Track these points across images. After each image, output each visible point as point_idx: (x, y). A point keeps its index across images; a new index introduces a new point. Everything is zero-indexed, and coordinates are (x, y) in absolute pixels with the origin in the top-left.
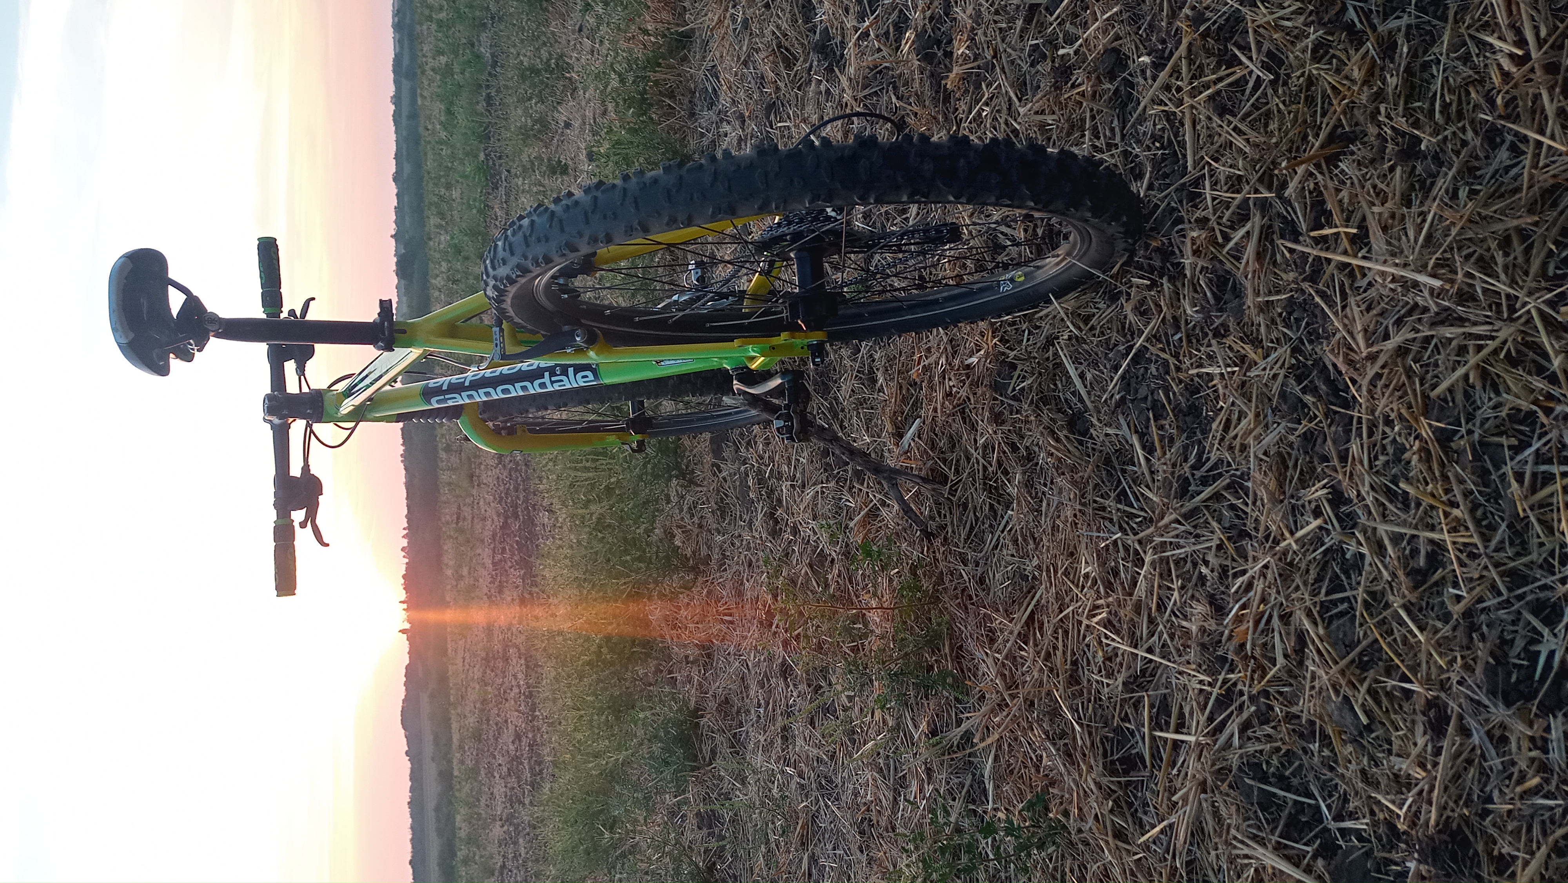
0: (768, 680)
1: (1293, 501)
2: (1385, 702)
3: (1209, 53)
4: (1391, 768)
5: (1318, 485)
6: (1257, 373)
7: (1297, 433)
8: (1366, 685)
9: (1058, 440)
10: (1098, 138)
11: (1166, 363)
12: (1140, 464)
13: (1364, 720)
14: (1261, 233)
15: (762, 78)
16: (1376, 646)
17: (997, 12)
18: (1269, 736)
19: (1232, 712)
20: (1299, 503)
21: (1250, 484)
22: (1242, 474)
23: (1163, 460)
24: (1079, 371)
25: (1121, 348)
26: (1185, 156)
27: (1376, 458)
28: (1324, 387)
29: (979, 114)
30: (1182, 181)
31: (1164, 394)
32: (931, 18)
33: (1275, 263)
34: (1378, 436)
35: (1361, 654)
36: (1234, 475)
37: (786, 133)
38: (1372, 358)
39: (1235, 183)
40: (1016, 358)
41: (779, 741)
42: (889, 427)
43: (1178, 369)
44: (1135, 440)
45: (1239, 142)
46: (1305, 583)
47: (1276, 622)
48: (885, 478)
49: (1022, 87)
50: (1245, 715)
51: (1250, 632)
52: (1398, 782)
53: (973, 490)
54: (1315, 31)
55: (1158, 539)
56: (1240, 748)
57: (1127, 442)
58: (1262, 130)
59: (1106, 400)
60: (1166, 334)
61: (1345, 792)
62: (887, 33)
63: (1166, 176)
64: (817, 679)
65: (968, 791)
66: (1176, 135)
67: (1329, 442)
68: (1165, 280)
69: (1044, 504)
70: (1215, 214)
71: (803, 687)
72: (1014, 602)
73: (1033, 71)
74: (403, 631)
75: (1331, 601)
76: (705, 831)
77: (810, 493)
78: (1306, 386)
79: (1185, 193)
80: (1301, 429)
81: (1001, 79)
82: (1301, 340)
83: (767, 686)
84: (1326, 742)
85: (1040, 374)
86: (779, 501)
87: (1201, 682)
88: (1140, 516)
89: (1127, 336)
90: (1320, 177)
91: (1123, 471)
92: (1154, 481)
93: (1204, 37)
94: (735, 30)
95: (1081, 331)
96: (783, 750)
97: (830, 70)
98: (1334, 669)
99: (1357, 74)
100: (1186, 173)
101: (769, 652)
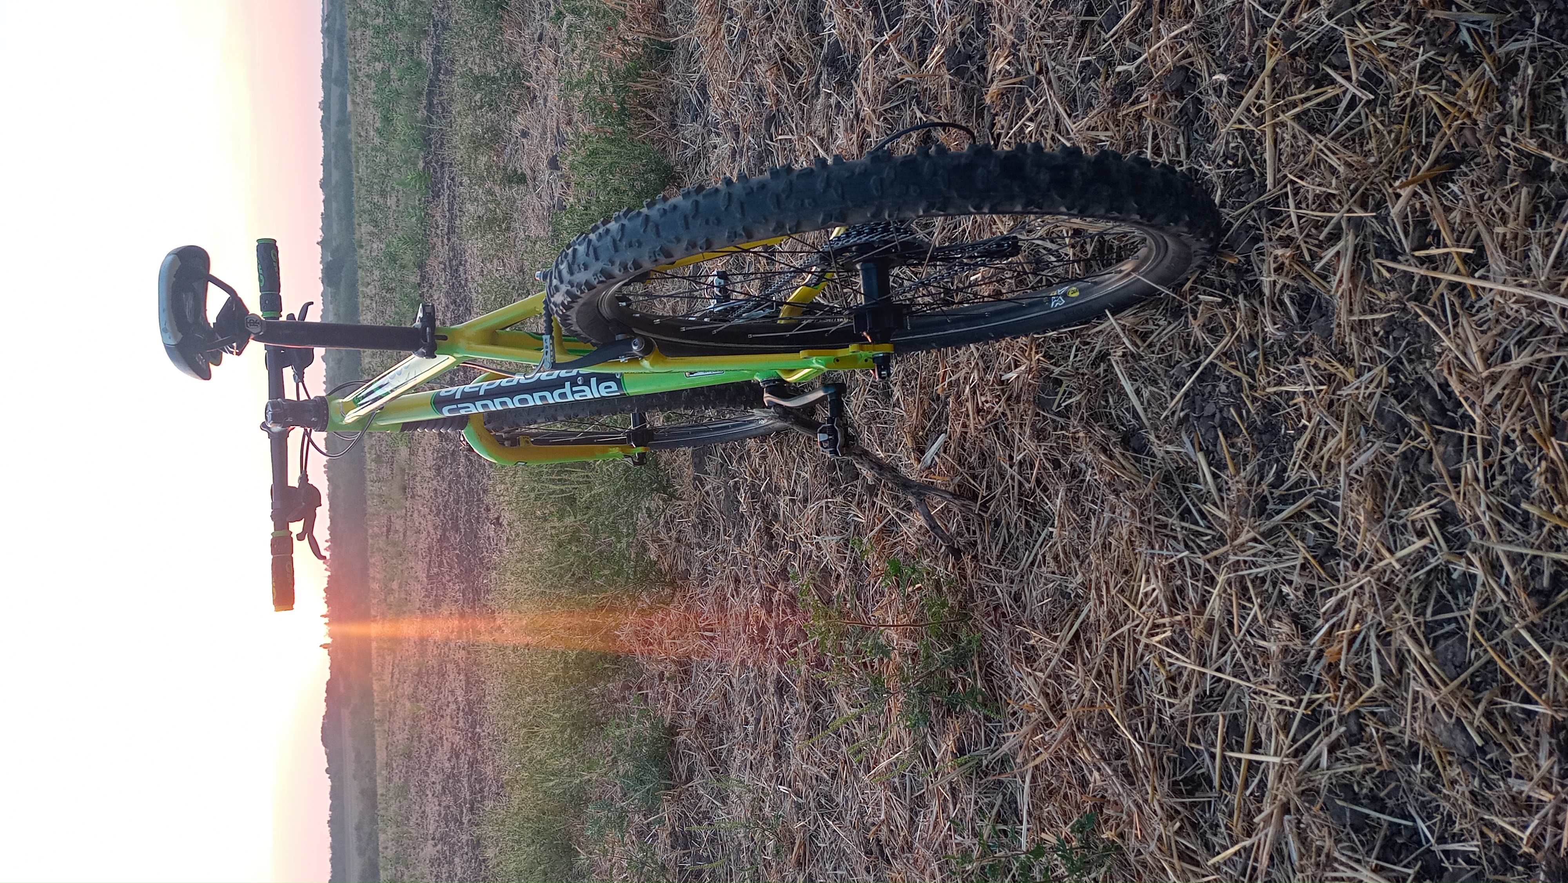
0: (759, 697)
1: (1393, 521)
2: (1502, 723)
3: (1297, 72)
4: (1510, 788)
5: (1425, 505)
6: (1349, 392)
7: (1397, 453)
8: (1481, 707)
9: (1111, 457)
10: (1160, 156)
11: (1238, 381)
12: (1206, 483)
13: (1479, 742)
14: (1355, 251)
15: (760, 90)
16: (1490, 668)
17: (1043, 29)
18: (1359, 757)
19: (1319, 733)
20: (1401, 522)
21: (1339, 504)
22: (1328, 492)
23: (1237, 478)
24: (1135, 387)
25: (1186, 365)
26: (1263, 175)
27: (1493, 478)
28: (1429, 407)
29: (1021, 130)
30: (1261, 199)
31: (1236, 411)
32: (962, 34)
33: (1370, 281)
34: (1495, 457)
35: (1473, 675)
36: (1319, 494)
37: (787, 145)
38: (1493, 379)
39: (1325, 202)
40: (1061, 374)
41: (772, 759)
42: (908, 441)
43: (1252, 387)
44: (1201, 458)
45: (1333, 161)
46: (1408, 604)
47: (1374, 643)
48: (913, 494)
49: (1071, 102)
50: (1334, 735)
51: (1344, 652)
52: (1516, 804)
53: (1006, 505)
54: (1425, 52)
55: (1232, 558)
56: (1328, 769)
57: (1191, 459)
58: (1358, 149)
59: (1167, 417)
60: (1239, 352)
61: (1449, 815)
62: (909, 48)
63: (1240, 194)
64: (817, 696)
65: (999, 811)
66: (1253, 153)
67: (1437, 460)
68: (1241, 297)
69: (1093, 522)
70: (1301, 233)
71: (801, 705)
72: (1054, 620)
73: (1084, 88)
74: (324, 646)
75: (1436, 621)
76: (679, 852)
77: (812, 509)
78: (1407, 405)
79: (1263, 211)
80: (1402, 448)
81: (1049, 95)
82: (1399, 360)
83: (756, 704)
84: (1429, 763)
85: (1089, 390)
86: (776, 516)
87: (1281, 702)
88: (1207, 535)
89: (1193, 354)
90: (1426, 197)
91: (1186, 489)
92: (1222, 499)
93: (1293, 55)
94: (730, 42)
95: (1138, 347)
96: (775, 769)
97: (841, 83)
98: (1444, 690)
99: (1471, 95)
100: (1265, 192)
101: (759, 669)
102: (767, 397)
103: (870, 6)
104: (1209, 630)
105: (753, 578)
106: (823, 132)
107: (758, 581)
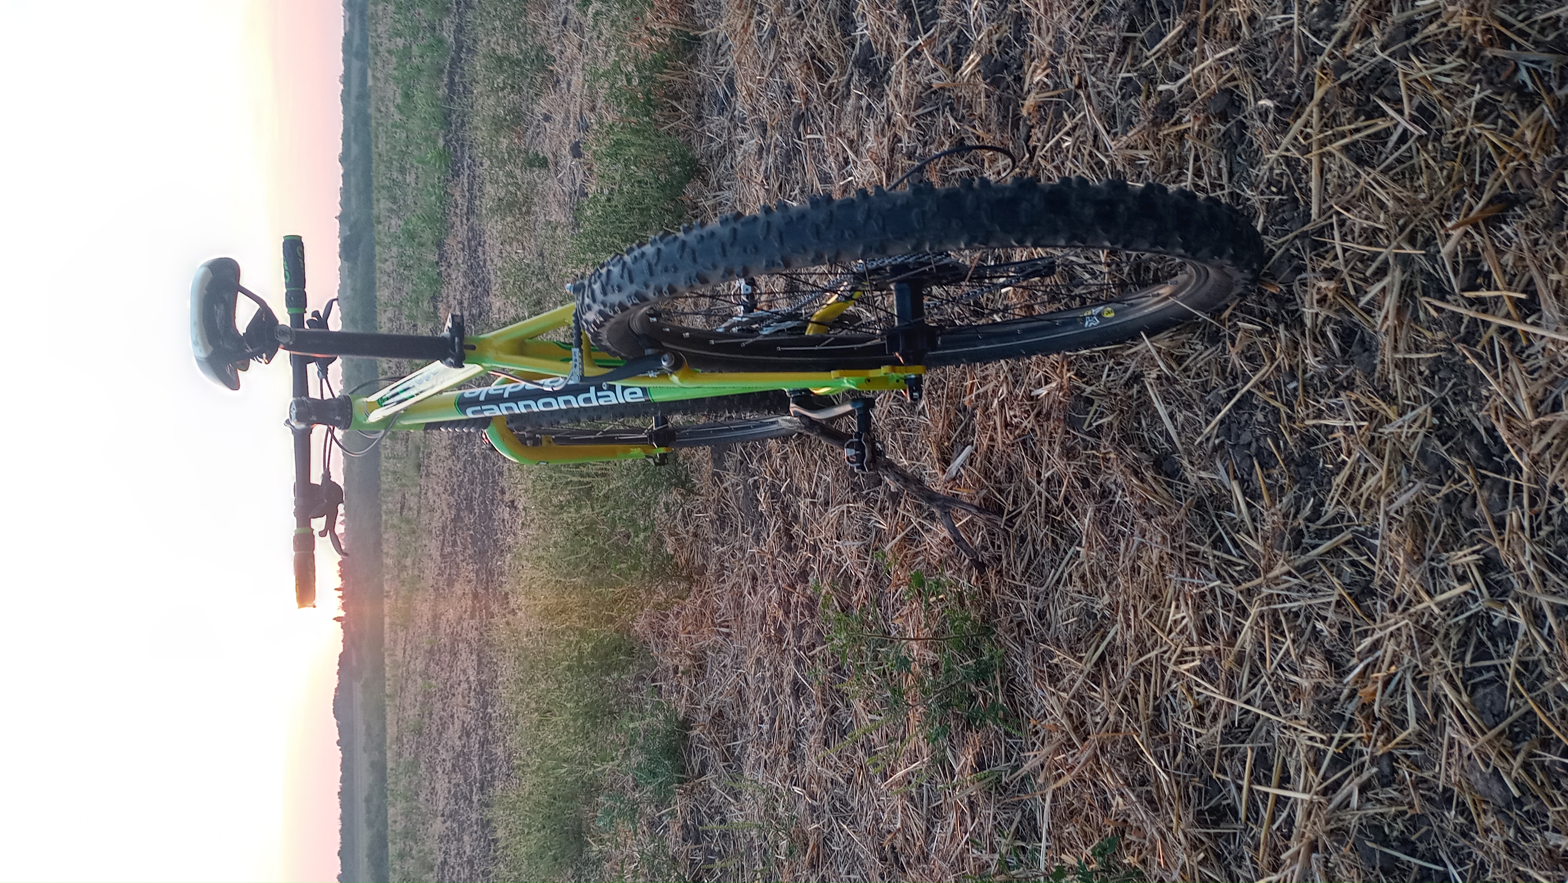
0: (774, 697)
1: (1434, 564)
2: (1540, 776)
3: (1347, 102)
4: (1546, 842)
5: (1467, 551)
6: (1392, 430)
7: (1440, 495)
8: (1520, 758)
9: (1142, 480)
10: (1202, 178)
11: (1276, 411)
12: (1240, 511)
13: (1516, 793)
14: (1402, 287)
15: (789, 87)
16: (1529, 718)
17: (1083, 42)
18: (1391, 799)
19: (1350, 772)
20: (1442, 565)
21: (1377, 542)
22: (1366, 529)
23: (1273, 510)
24: (1169, 410)
25: (1222, 392)
26: (1308, 204)
27: (1539, 528)
28: (1475, 451)
29: (1058, 144)
30: (1305, 228)
31: (1273, 442)
32: (999, 42)
33: (1416, 319)
34: (1542, 506)
35: (1511, 726)
36: (1357, 531)
37: (816, 145)
38: (1543, 429)
39: (1371, 236)
40: (1093, 393)
41: (786, 759)
42: (932, 450)
43: (1289, 418)
44: (1235, 487)
45: (1382, 195)
46: (1447, 649)
47: (1410, 686)
48: (938, 506)
49: (1110, 118)
50: (1365, 776)
51: (1379, 694)
52: (1551, 857)
53: (1032, 522)
54: (1482, 90)
55: (1266, 591)
56: (1358, 809)
57: (1224, 487)
58: (1408, 184)
59: (1201, 443)
60: (1278, 382)
61: (1482, 863)
62: (944, 53)
63: (1284, 222)
64: (834, 700)
65: (1018, 827)
66: (1298, 181)
67: (1481, 506)
68: (1281, 327)
69: (1123, 545)
70: (1346, 266)
71: (817, 707)
72: (1079, 640)
73: (1124, 105)
74: (337, 619)
75: (1475, 668)
76: (690, 845)
77: (833, 512)
78: (1451, 447)
79: (1307, 241)
80: (1445, 490)
81: (1087, 110)
82: (1444, 400)
83: (771, 703)
84: (1463, 809)
85: (1122, 411)
86: (796, 517)
87: (1311, 738)
88: (1239, 565)
89: (1230, 380)
90: (1477, 237)
91: (1219, 517)
92: (1256, 529)
93: (1343, 86)
94: (760, 38)
95: (1174, 371)
96: (790, 769)
97: (872, 85)
98: (1481, 739)
99: (1529, 136)
100: (1309, 221)
101: (776, 669)
102: (793, 407)
103: (904, 8)
104: (1240, 660)
105: (771, 578)
106: (853, 134)
107: (776, 581)
